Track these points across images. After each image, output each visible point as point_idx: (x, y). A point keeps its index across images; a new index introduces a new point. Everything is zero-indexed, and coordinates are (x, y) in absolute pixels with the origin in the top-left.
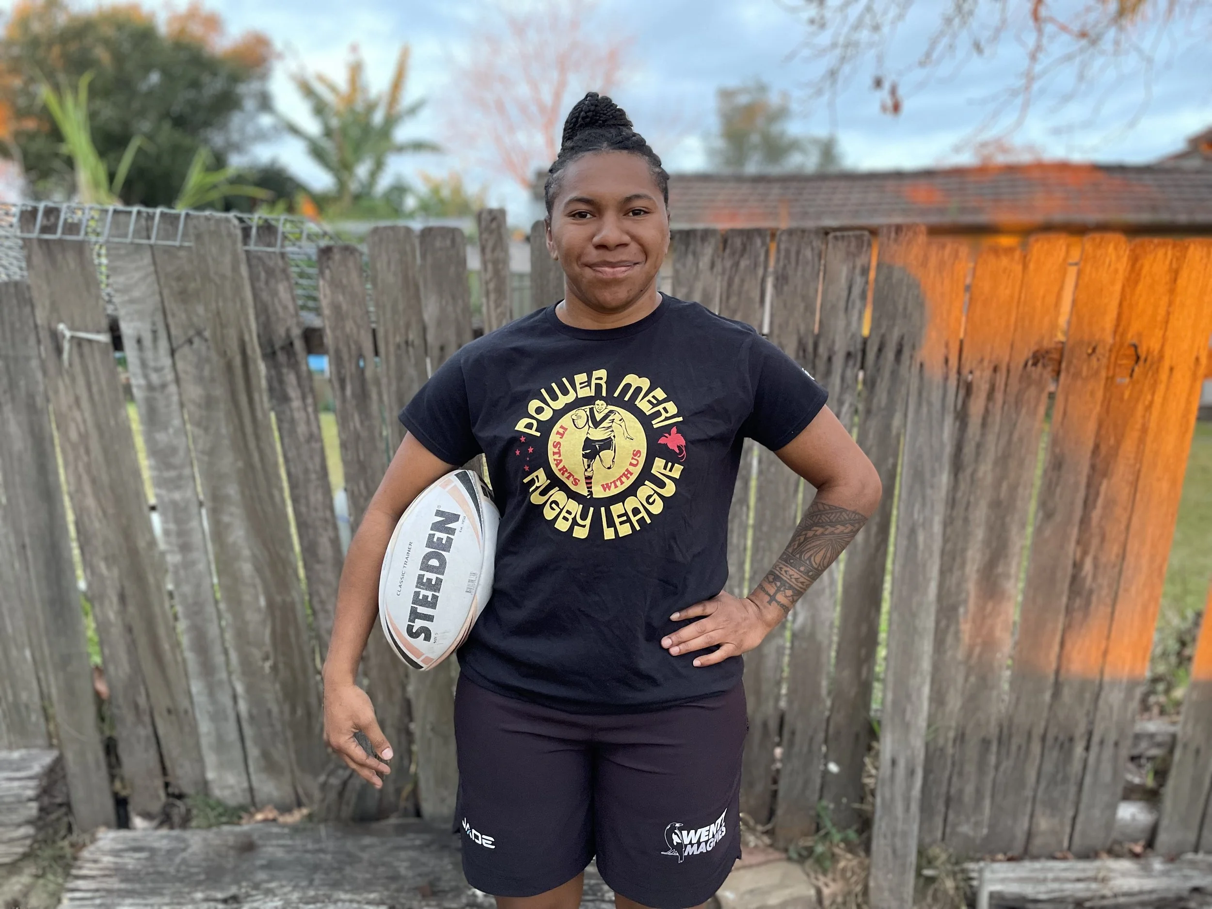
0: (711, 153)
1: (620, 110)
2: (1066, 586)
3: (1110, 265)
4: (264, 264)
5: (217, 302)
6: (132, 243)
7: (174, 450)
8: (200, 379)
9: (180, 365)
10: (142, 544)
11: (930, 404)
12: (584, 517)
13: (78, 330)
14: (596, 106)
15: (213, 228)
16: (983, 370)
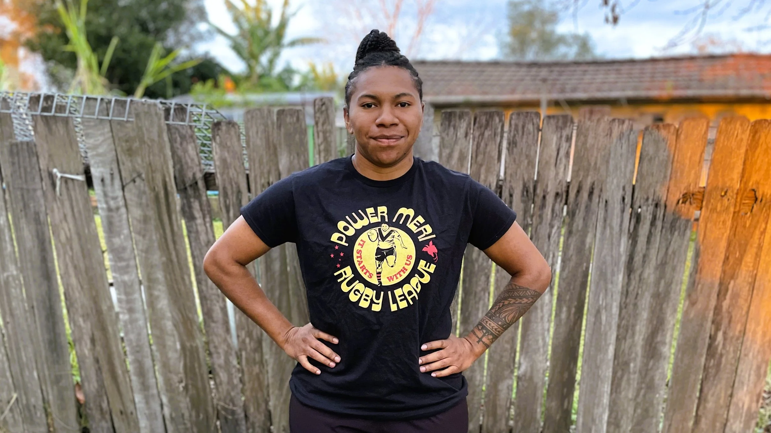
0: (502, 46)
1: (392, 41)
2: (705, 351)
3: (737, 136)
4: (179, 132)
5: (149, 157)
6: (97, 119)
7: (124, 249)
8: (140, 205)
9: (127, 195)
10: (104, 308)
11: (612, 228)
12: (378, 298)
13: (65, 173)
14: (378, 38)
15: (146, 110)
16: (648, 206)
